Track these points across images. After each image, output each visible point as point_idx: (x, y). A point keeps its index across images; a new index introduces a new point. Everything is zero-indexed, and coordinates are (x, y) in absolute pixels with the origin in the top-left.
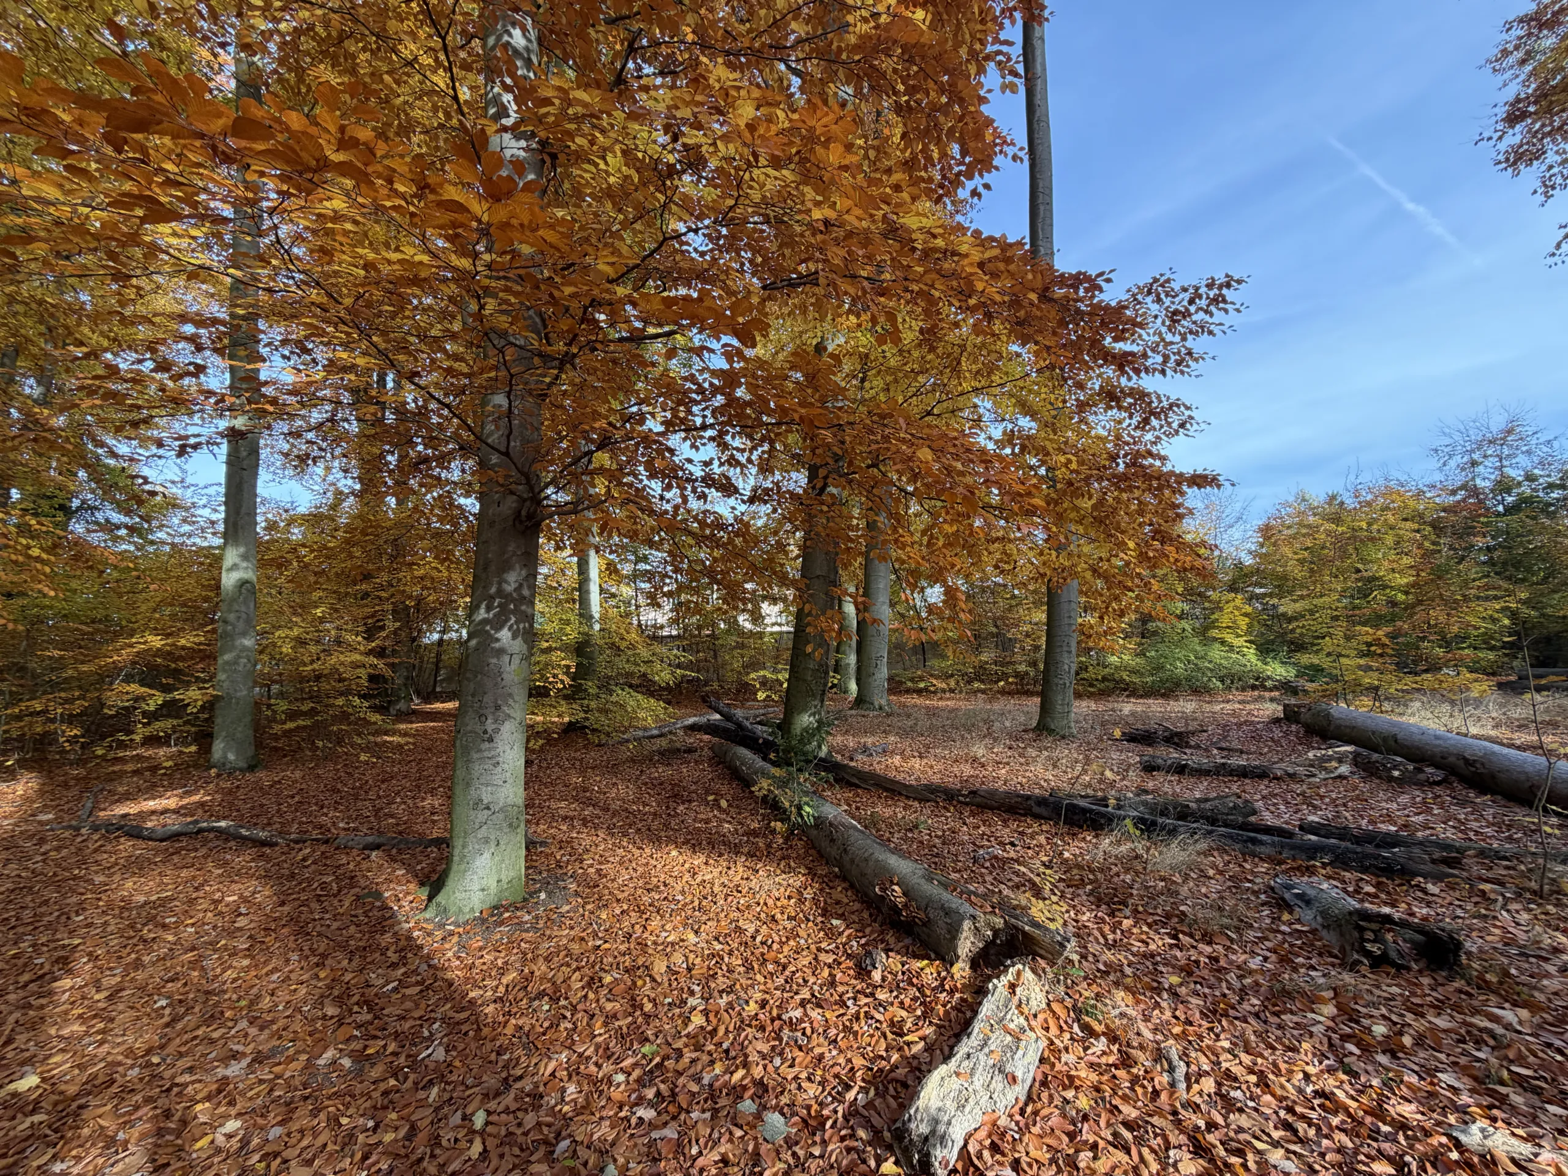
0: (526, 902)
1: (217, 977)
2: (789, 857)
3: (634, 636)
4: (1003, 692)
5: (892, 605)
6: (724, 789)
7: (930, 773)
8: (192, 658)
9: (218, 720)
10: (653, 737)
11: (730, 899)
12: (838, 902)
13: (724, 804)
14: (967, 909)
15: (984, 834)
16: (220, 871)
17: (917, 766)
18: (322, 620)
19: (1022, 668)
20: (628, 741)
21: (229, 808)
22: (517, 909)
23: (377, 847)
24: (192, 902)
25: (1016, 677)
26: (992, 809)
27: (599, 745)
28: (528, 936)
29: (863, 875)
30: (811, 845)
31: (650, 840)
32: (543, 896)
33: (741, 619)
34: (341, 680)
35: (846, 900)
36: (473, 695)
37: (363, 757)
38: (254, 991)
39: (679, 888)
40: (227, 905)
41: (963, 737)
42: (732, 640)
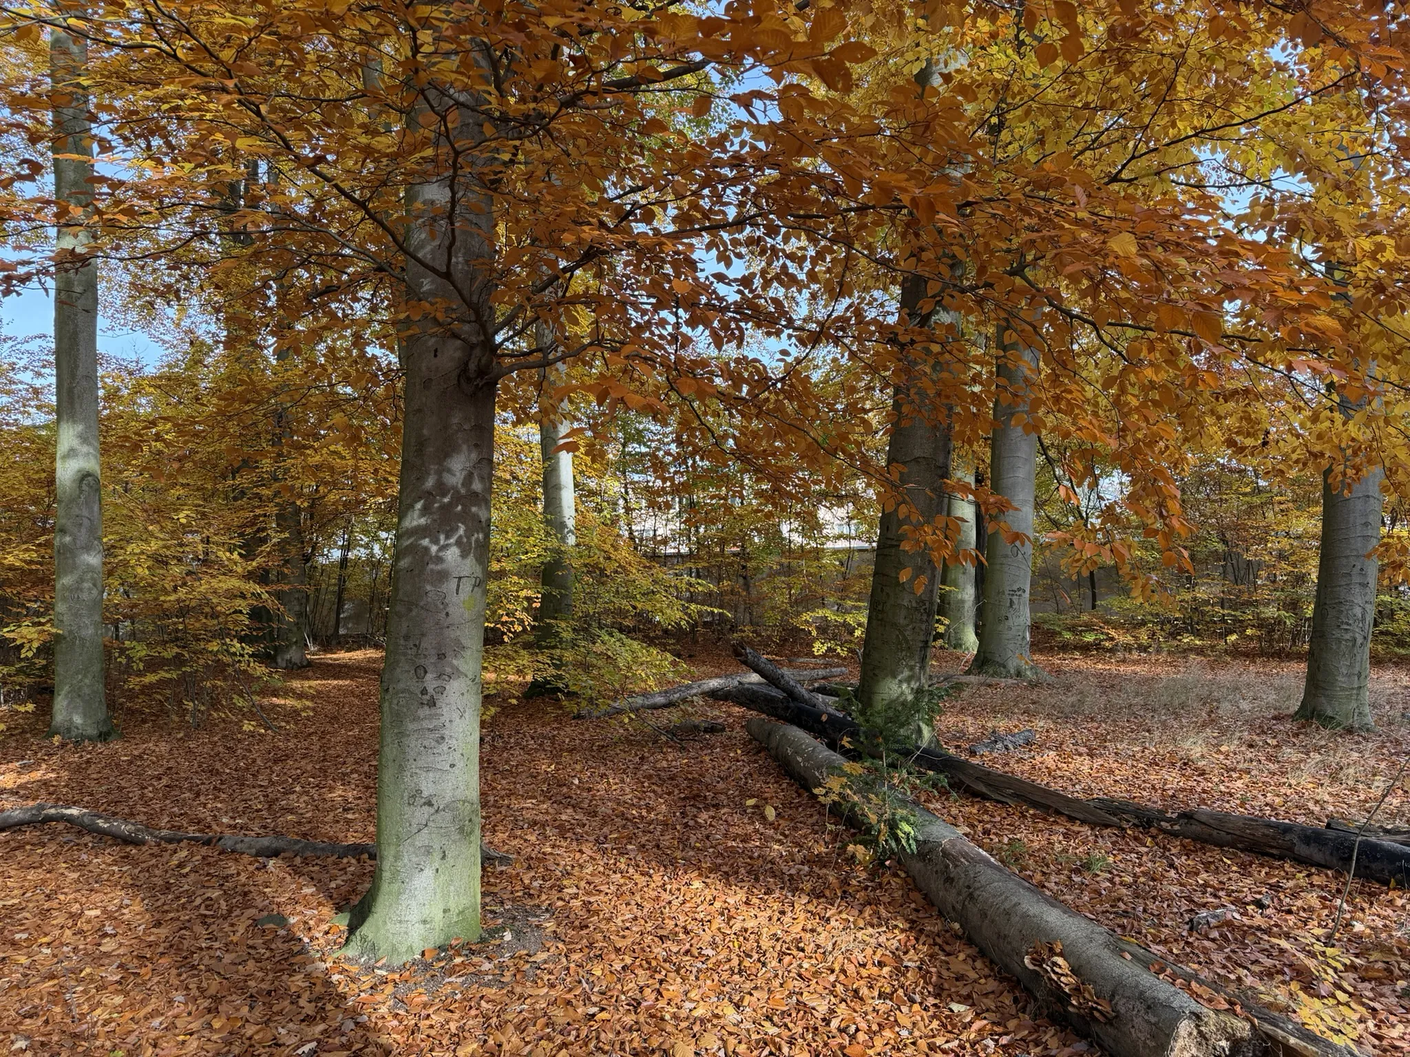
0: (483, 944)
1: (84, 1015)
2: (877, 902)
3: (624, 554)
4: (1236, 652)
5: (1039, 505)
6: (770, 790)
7: (1109, 781)
8: (22, 583)
9: (60, 669)
10: (655, 707)
11: (787, 959)
12: (959, 978)
13: (770, 813)
14: (1183, 1000)
15: (1206, 885)
16: (75, 875)
17: (1086, 769)
18: (186, 529)
19: (1270, 612)
20: (620, 712)
21: (79, 791)
22: (473, 952)
23: (275, 853)
24: (45, 914)
25: (1260, 627)
26: (1220, 845)
27: (579, 717)
28: (491, 992)
29: (1002, 937)
30: (913, 885)
31: (661, 863)
32: (508, 936)
33: (785, 528)
34: (215, 615)
35: (973, 975)
36: (407, 638)
37: (247, 727)
38: (132, 1039)
39: (707, 937)
40: (89, 922)
41: (1164, 724)
42: (773, 561)
